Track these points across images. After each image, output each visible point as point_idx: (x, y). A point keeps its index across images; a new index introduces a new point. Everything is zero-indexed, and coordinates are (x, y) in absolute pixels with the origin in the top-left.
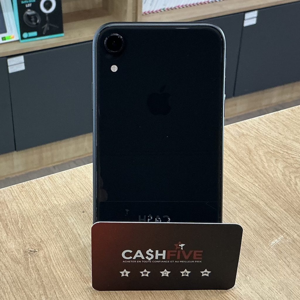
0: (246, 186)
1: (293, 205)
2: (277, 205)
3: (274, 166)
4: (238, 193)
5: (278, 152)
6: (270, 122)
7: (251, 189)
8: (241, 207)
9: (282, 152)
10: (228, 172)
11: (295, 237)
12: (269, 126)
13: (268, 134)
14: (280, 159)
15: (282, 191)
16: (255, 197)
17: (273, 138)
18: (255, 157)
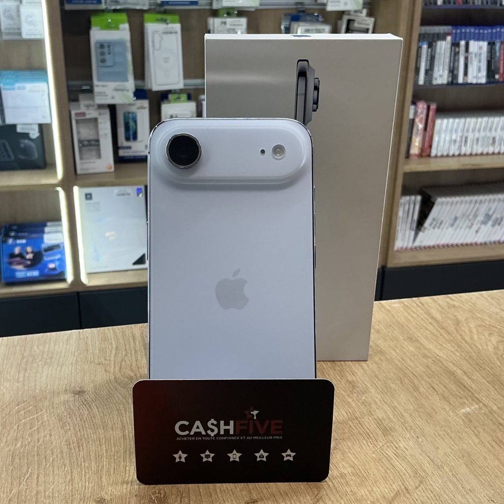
0: (444, 353)
1: (500, 378)
2: (479, 376)
3: (486, 338)
4: (430, 358)
5: (494, 327)
6: (492, 299)
7: (450, 357)
8: (431, 373)
9: (500, 327)
10: (424, 338)
11: (494, 409)
12: (489, 302)
13: (486, 309)
14: (496, 334)
15: (489, 364)
16: (452, 365)
17: (491, 313)
18: (463, 328)
